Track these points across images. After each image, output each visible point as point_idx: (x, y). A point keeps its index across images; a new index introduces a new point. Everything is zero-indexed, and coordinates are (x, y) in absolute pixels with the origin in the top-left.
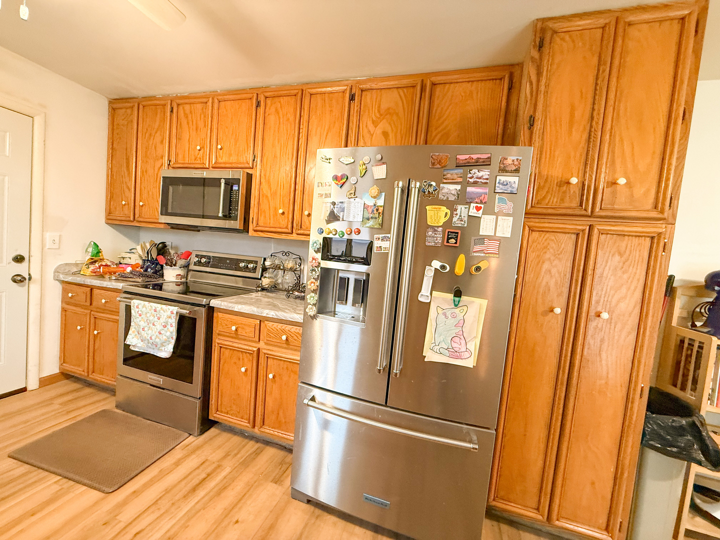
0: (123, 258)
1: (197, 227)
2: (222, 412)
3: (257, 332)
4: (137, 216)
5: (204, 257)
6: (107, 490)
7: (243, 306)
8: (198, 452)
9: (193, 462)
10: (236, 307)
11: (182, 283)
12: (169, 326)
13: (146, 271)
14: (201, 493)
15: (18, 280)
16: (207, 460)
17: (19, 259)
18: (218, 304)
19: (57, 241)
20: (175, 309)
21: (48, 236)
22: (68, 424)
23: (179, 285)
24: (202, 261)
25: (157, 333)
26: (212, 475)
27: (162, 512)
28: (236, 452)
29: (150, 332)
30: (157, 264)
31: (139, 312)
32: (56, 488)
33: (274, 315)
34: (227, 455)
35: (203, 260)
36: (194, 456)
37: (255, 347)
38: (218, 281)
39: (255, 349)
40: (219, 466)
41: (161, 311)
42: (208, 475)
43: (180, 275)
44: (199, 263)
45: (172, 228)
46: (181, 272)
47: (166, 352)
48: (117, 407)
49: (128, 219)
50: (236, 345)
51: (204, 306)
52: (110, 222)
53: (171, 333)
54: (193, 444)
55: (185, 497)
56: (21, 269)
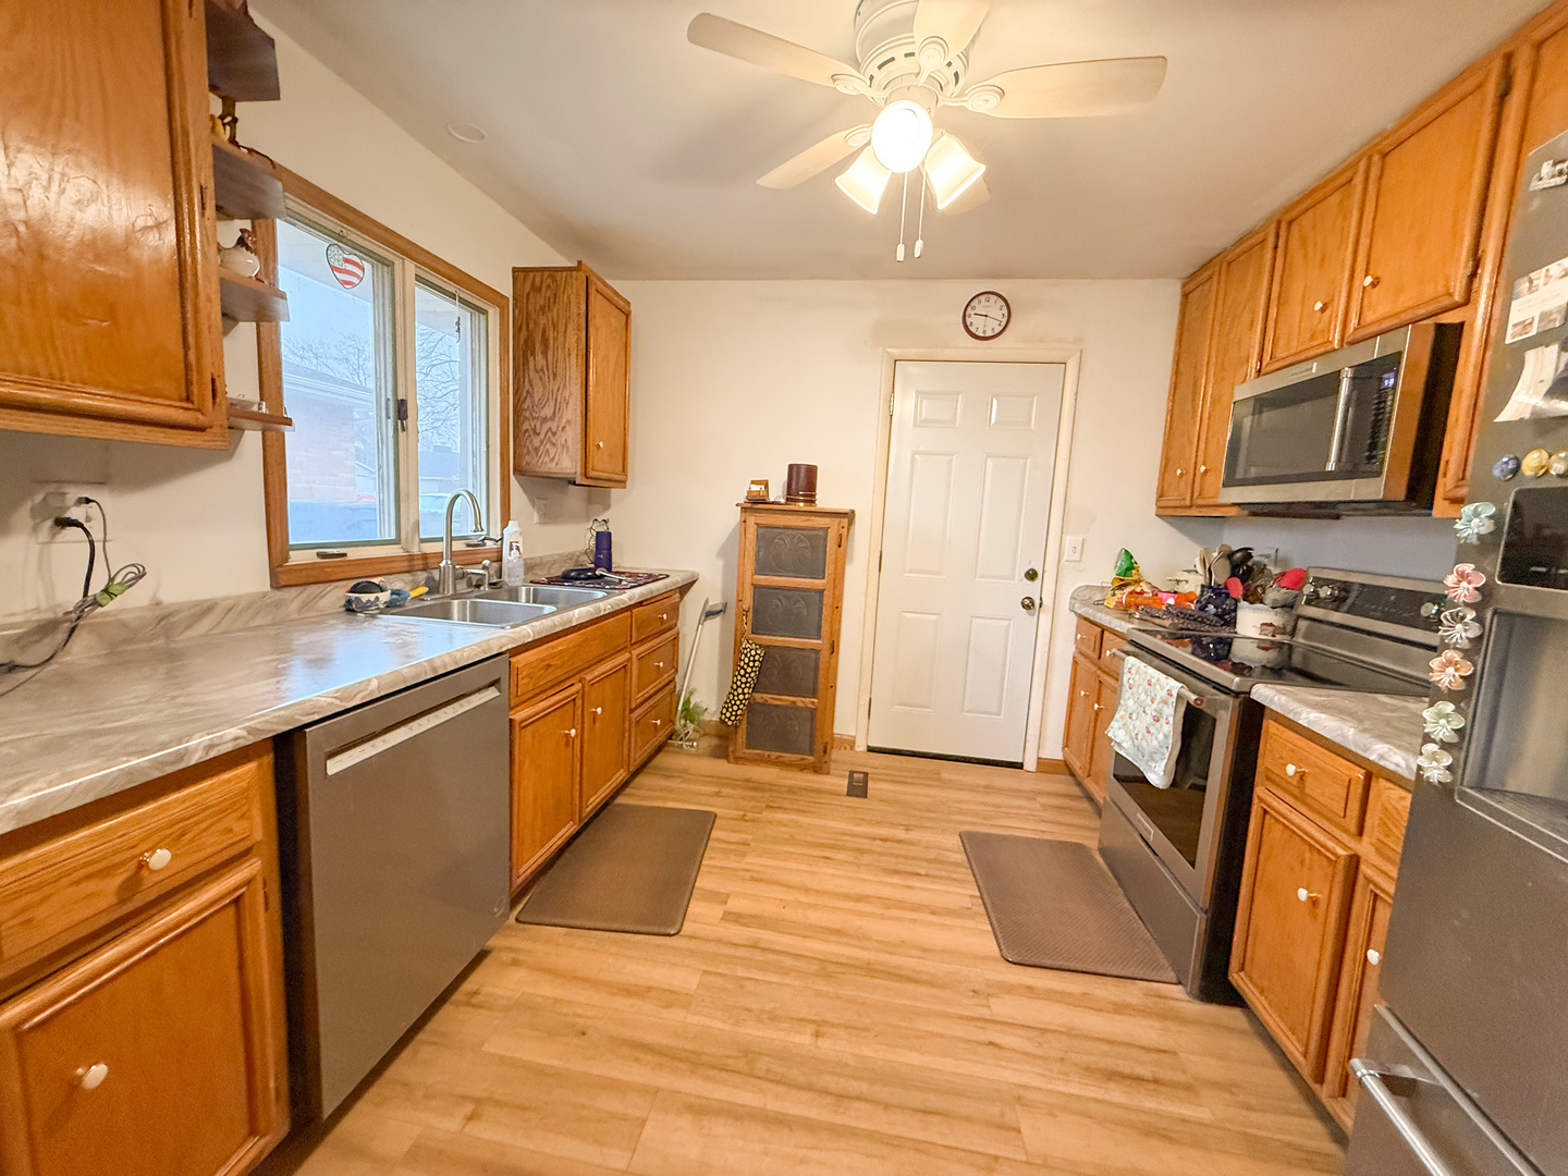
0: (1178, 581)
2: (1251, 979)
3: (1354, 806)
4: (1196, 495)
5: (1328, 582)
7: (1323, 716)
8: (1174, 1027)
9: (1148, 1032)
10: (1304, 715)
12: (1163, 721)
13: (1202, 609)
14: (1117, 1094)
15: (1028, 605)
16: (1175, 1053)
17: (1032, 575)
19: (1079, 549)
20: (1175, 686)
21: (1067, 539)
24: (1322, 595)
25: (1145, 730)
26: (1162, 1089)
27: (1039, 1052)
29: (1137, 723)
30: (1228, 595)
31: (1131, 681)
33: (1402, 763)
34: (1228, 1087)
35: (1325, 592)
36: (1157, 1024)
37: (1345, 847)
39: (1342, 852)
40: (1187, 1088)
41: (1157, 686)
42: (1156, 1081)
43: (1271, 625)
44: (1314, 600)
46: (1276, 618)
47: (1159, 777)
48: (1102, 851)
49: (1182, 503)
50: (1297, 819)
51: (1237, 694)
52: (1162, 512)
53: (1166, 736)
54: (1171, 1002)
55: (1087, 1069)
56: (1032, 589)
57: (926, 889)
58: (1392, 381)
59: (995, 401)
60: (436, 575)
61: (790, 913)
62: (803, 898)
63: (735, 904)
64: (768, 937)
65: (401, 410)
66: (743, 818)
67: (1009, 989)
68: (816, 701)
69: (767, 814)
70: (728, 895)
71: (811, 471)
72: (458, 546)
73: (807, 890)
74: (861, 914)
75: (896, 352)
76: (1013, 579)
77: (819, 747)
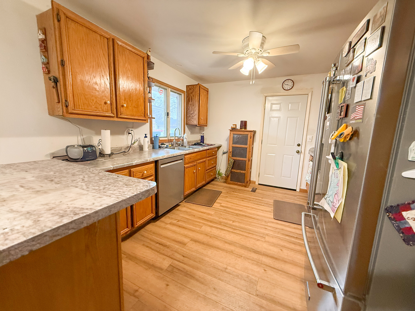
6: (274, 217)
15: (298, 152)
17: (299, 145)
19: (311, 139)
27: (275, 231)
32: (271, 210)
55: (283, 234)
56: (299, 148)
57: (262, 207)
59: (290, 104)
60: (173, 143)
61: (233, 207)
62: (236, 205)
63: (222, 205)
64: (227, 209)
65: (168, 114)
66: (227, 193)
67: (273, 222)
68: (245, 171)
69: (232, 193)
70: (222, 203)
71: (246, 122)
72: (176, 138)
73: (237, 204)
74: (247, 209)
75: (266, 95)
76: (294, 146)
77: (246, 182)
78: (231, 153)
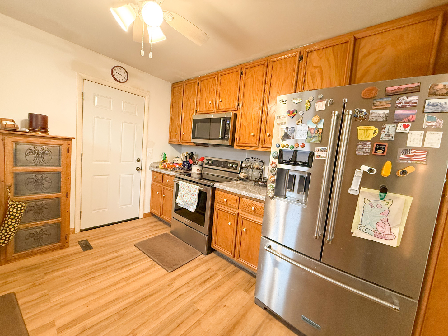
0: (175, 160)
1: (207, 144)
2: (218, 245)
3: (238, 204)
4: (181, 140)
5: (210, 160)
6: (168, 270)
7: (231, 188)
8: (206, 264)
9: (203, 268)
10: (227, 188)
11: (200, 174)
12: (194, 196)
13: (184, 167)
14: (208, 285)
15: (138, 169)
16: (210, 269)
17: (139, 160)
18: (218, 186)
19: (151, 152)
20: (197, 187)
21: (148, 149)
22: (154, 236)
23: (198, 175)
24: (210, 163)
25: (189, 199)
26: (213, 277)
27: (190, 288)
28: (224, 268)
29: (186, 197)
30: (189, 163)
31: (182, 187)
32: (150, 264)
33: (248, 194)
34: (220, 269)
35: (210, 162)
36: (204, 265)
37: (236, 212)
38: (217, 174)
39: (236, 213)
40: (216, 274)
41: (192, 188)
42: (211, 277)
43: (199, 169)
44: (208, 164)
45: (196, 145)
46: (199, 168)
47: (192, 208)
48: (171, 232)
49: (178, 141)
50: (226, 209)
51: (211, 186)
52: (170, 143)
53: (196, 199)
54: (203, 259)
55: (200, 284)
56: (139, 165)
57: (135, 267)
58: (229, 122)
59: (124, 104)
61: (91, 307)
62: (93, 298)
63: (59, 323)
64: (88, 322)
66: (34, 285)
67: (174, 279)
68: (60, 219)
69: (47, 277)
70: (54, 322)
71: (46, 118)
73: (93, 294)
74: (120, 288)
75: (84, 76)
76: (133, 162)
77: (63, 237)
78: (12, 188)
